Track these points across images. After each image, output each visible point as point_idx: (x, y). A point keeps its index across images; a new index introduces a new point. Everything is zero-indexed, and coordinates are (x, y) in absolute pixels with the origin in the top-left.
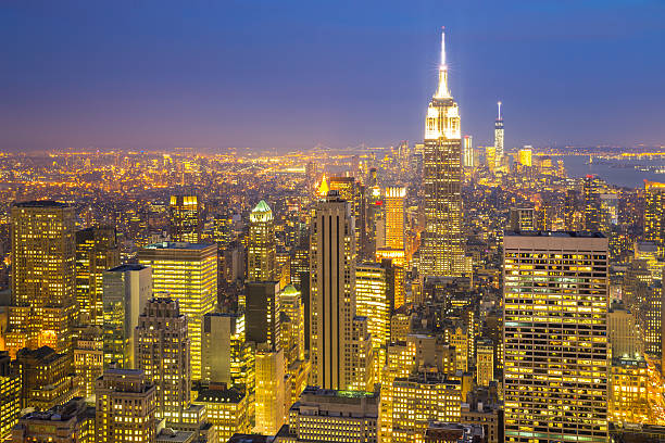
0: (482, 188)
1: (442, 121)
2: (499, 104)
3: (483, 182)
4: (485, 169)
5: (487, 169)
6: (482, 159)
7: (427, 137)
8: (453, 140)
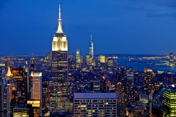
0: (84, 72)
1: (59, 42)
2: (91, 36)
3: (84, 70)
4: (85, 64)
5: (86, 64)
7: (53, 50)
8: (64, 51)
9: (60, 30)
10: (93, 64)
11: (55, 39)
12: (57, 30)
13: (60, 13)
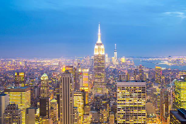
1: (99, 49)
2: (116, 45)
3: (111, 67)
5: (112, 63)
6: (111, 60)
7: (95, 54)
8: (102, 55)
9: (99, 41)
10: (117, 63)
11: (96, 47)
12: (98, 40)
13: (99, 27)
